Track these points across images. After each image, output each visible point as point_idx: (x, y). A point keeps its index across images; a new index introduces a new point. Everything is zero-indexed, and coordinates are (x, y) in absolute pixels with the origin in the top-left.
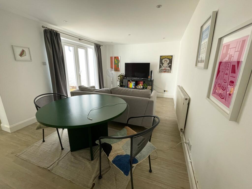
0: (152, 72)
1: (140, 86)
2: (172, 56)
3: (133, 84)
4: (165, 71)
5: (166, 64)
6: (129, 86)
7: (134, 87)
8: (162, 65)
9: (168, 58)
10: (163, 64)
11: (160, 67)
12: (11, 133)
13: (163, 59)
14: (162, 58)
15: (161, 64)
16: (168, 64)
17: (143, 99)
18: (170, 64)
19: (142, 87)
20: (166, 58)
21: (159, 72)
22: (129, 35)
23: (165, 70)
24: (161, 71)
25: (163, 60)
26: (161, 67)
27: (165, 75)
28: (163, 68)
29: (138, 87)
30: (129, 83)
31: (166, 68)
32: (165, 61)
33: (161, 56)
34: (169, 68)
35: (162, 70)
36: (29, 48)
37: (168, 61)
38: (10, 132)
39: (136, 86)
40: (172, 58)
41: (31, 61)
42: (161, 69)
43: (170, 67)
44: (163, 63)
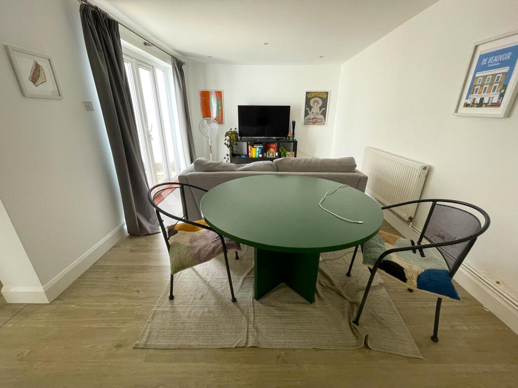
0: (294, 123)
1: (272, 152)
2: (327, 93)
3: (258, 150)
4: (315, 122)
5: (316, 109)
6: (250, 154)
7: (261, 156)
8: (309, 111)
9: (319, 97)
10: (310, 108)
11: (306, 114)
12: (51, 303)
13: (311, 98)
14: (309, 97)
15: (307, 109)
16: (321, 108)
17: (349, 176)
18: (323, 109)
19: (277, 154)
20: (316, 97)
21: (305, 124)
22: (265, 44)
23: (314, 120)
24: (307, 122)
25: (312, 101)
26: (309, 114)
27: (314, 129)
28: (311, 116)
29: (269, 155)
30: (249, 147)
31: (317, 117)
32: (315, 102)
33: (307, 93)
34: (322, 117)
35: (310, 121)
36: (49, 60)
37: (321, 103)
38: (48, 302)
39: (265, 154)
40: (327, 97)
41: (60, 98)
42: (307, 117)
43: (324, 114)
44: (312, 105)
